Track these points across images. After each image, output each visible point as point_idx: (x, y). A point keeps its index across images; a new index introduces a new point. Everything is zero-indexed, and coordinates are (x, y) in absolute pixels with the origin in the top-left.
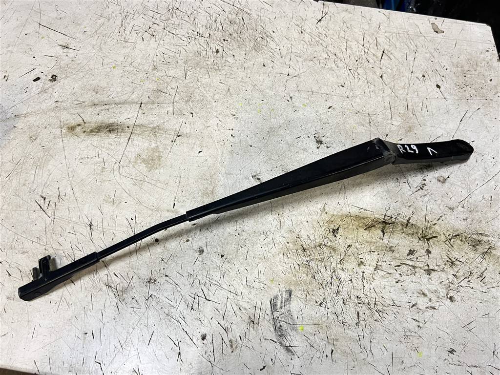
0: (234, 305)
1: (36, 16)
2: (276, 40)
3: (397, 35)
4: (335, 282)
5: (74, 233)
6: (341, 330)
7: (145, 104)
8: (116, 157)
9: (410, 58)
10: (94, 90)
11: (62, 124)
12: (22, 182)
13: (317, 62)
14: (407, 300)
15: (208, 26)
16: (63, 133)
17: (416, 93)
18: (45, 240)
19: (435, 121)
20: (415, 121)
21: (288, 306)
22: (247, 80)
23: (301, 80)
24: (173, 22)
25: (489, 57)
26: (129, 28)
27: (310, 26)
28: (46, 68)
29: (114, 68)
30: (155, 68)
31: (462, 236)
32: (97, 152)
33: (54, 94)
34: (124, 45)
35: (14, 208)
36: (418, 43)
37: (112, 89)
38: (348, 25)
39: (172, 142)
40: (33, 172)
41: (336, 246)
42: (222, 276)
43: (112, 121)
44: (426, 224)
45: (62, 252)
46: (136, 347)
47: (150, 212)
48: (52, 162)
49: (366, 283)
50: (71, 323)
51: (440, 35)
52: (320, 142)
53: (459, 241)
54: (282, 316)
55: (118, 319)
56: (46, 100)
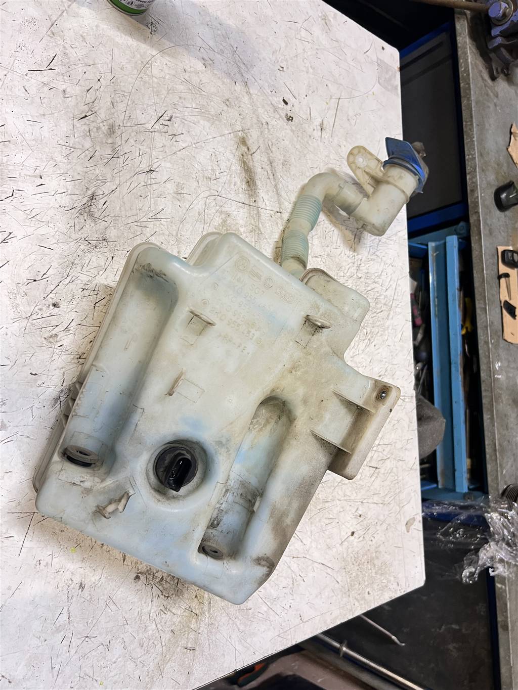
1: (346, 94)
2: (368, 349)
3: (397, 481)
5: (141, 154)
8: (223, 192)
9: (376, 499)
10: (285, 161)
11: (246, 131)
12: (183, 95)
15: (368, 275)
16: (238, 133)
17: (342, 510)
18: (129, 124)
19: (318, 534)
25: (391, 587)
28: (298, 108)
32: (225, 170)
33: (274, 120)
35: (155, 90)
36: (392, 505)
38: (396, 426)
40: (194, 107)
43: (258, 183)
45: (119, 143)
46: (35, 232)
47: (174, 233)
48: (207, 124)
50: (49, 161)
51: (404, 528)
55: (61, 210)
56: (268, 112)
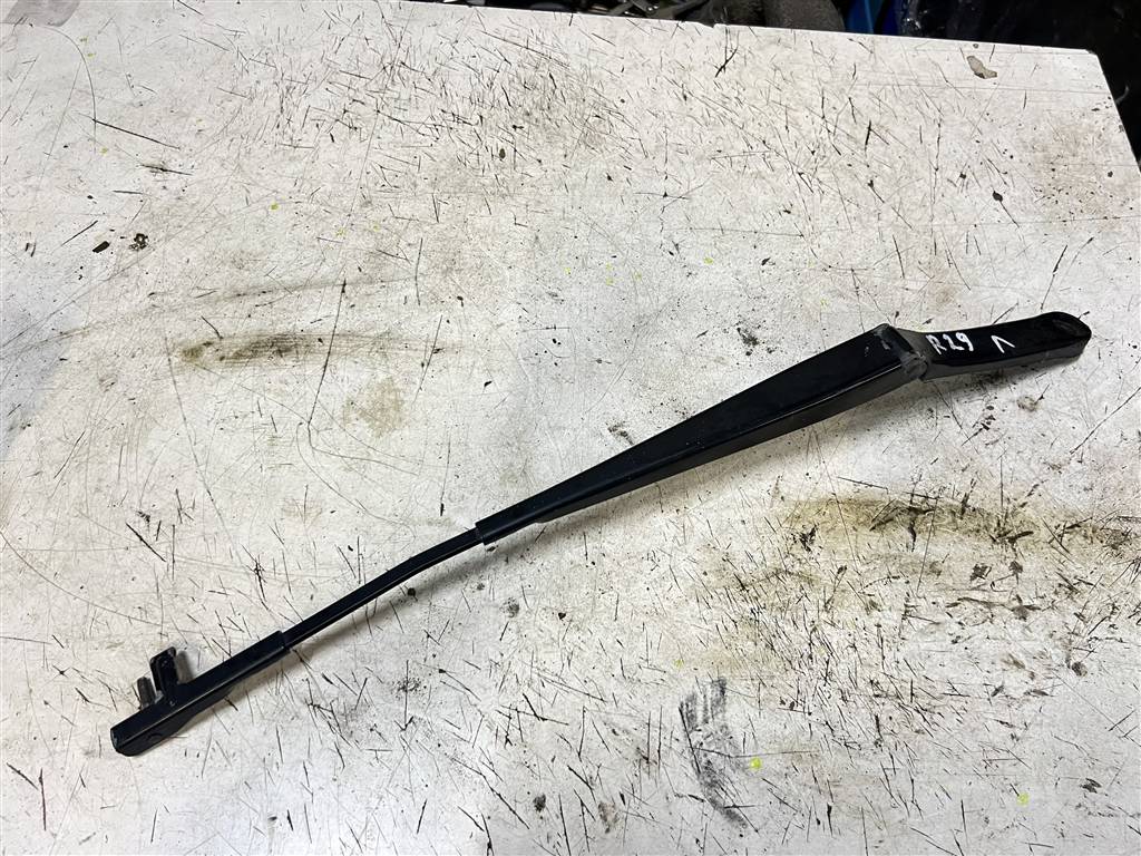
0: (599, 725)
1: (84, 104)
2: (630, 118)
3: (896, 87)
4: (820, 653)
5: (221, 590)
6: (842, 759)
7: (351, 284)
8: (301, 410)
9: (929, 138)
10: (234, 262)
11: (170, 345)
12: (92, 484)
13: (726, 162)
14: (980, 680)
15: (475, 98)
16: (173, 365)
17: (951, 216)
18: (158, 612)
19: (998, 273)
20: (956, 276)
21: (720, 716)
22: (575, 213)
23: (695, 204)
24: (396, 96)
25: (1101, 124)
26: (298, 116)
27: (700, 82)
28: (119, 220)
29: (274, 207)
30: (368, 203)
31: (1086, 526)
32: (255, 402)
33: (145, 277)
34: (291, 154)
35: (81, 546)
36: (943, 104)
37: (274, 257)
38: (786, 74)
39: (423, 365)
40: (117, 461)
41: (813, 571)
42: (566, 662)
43: (281, 328)
44: (1005, 505)
45: (199, 637)
46: (389, 839)
47: (390, 529)
48: (155, 433)
49: (886, 649)
50: (238, 798)
51: (988, 82)
52: (752, 341)
53: (1079, 539)
54: (709, 739)
55: (342, 779)
56: (127, 292)
